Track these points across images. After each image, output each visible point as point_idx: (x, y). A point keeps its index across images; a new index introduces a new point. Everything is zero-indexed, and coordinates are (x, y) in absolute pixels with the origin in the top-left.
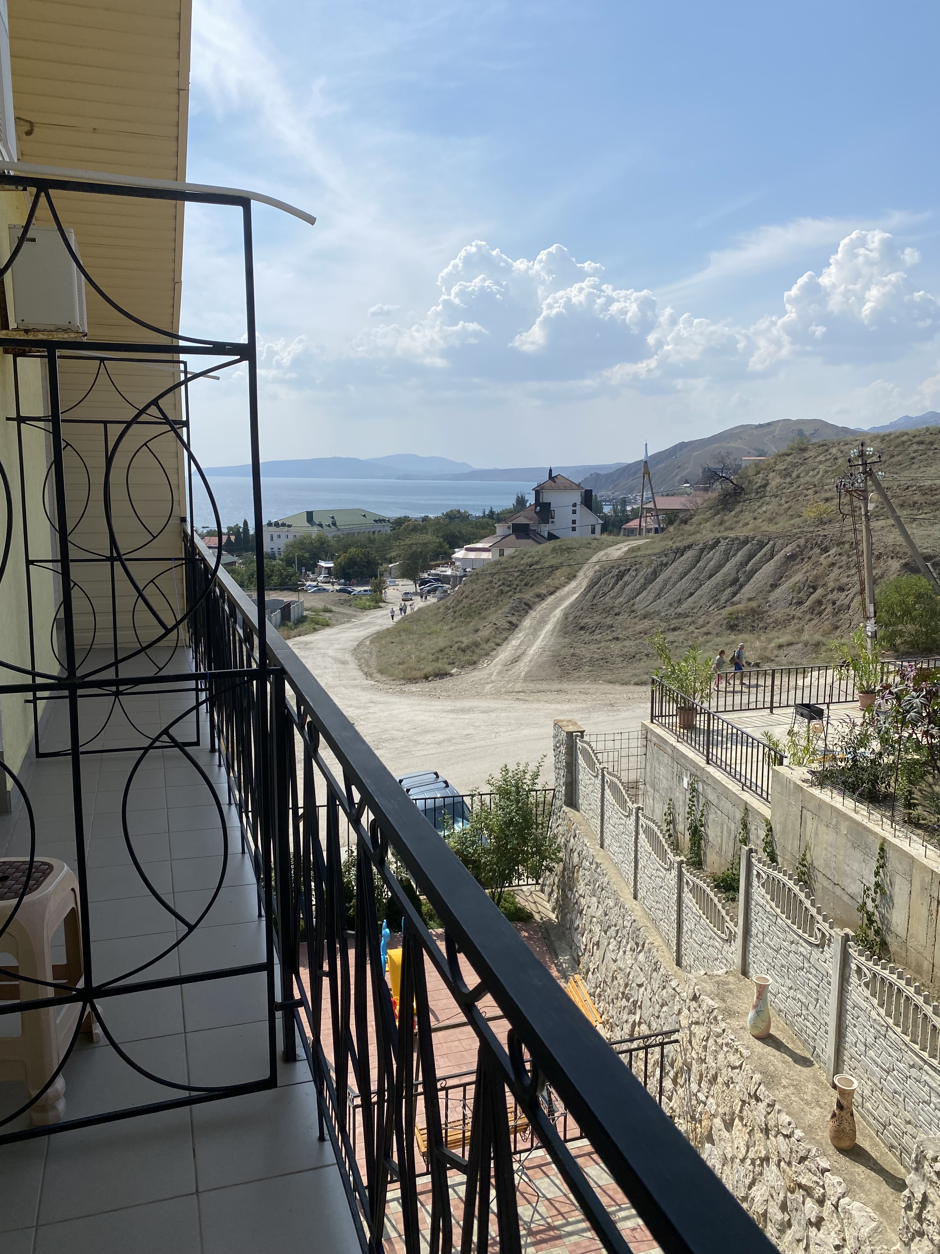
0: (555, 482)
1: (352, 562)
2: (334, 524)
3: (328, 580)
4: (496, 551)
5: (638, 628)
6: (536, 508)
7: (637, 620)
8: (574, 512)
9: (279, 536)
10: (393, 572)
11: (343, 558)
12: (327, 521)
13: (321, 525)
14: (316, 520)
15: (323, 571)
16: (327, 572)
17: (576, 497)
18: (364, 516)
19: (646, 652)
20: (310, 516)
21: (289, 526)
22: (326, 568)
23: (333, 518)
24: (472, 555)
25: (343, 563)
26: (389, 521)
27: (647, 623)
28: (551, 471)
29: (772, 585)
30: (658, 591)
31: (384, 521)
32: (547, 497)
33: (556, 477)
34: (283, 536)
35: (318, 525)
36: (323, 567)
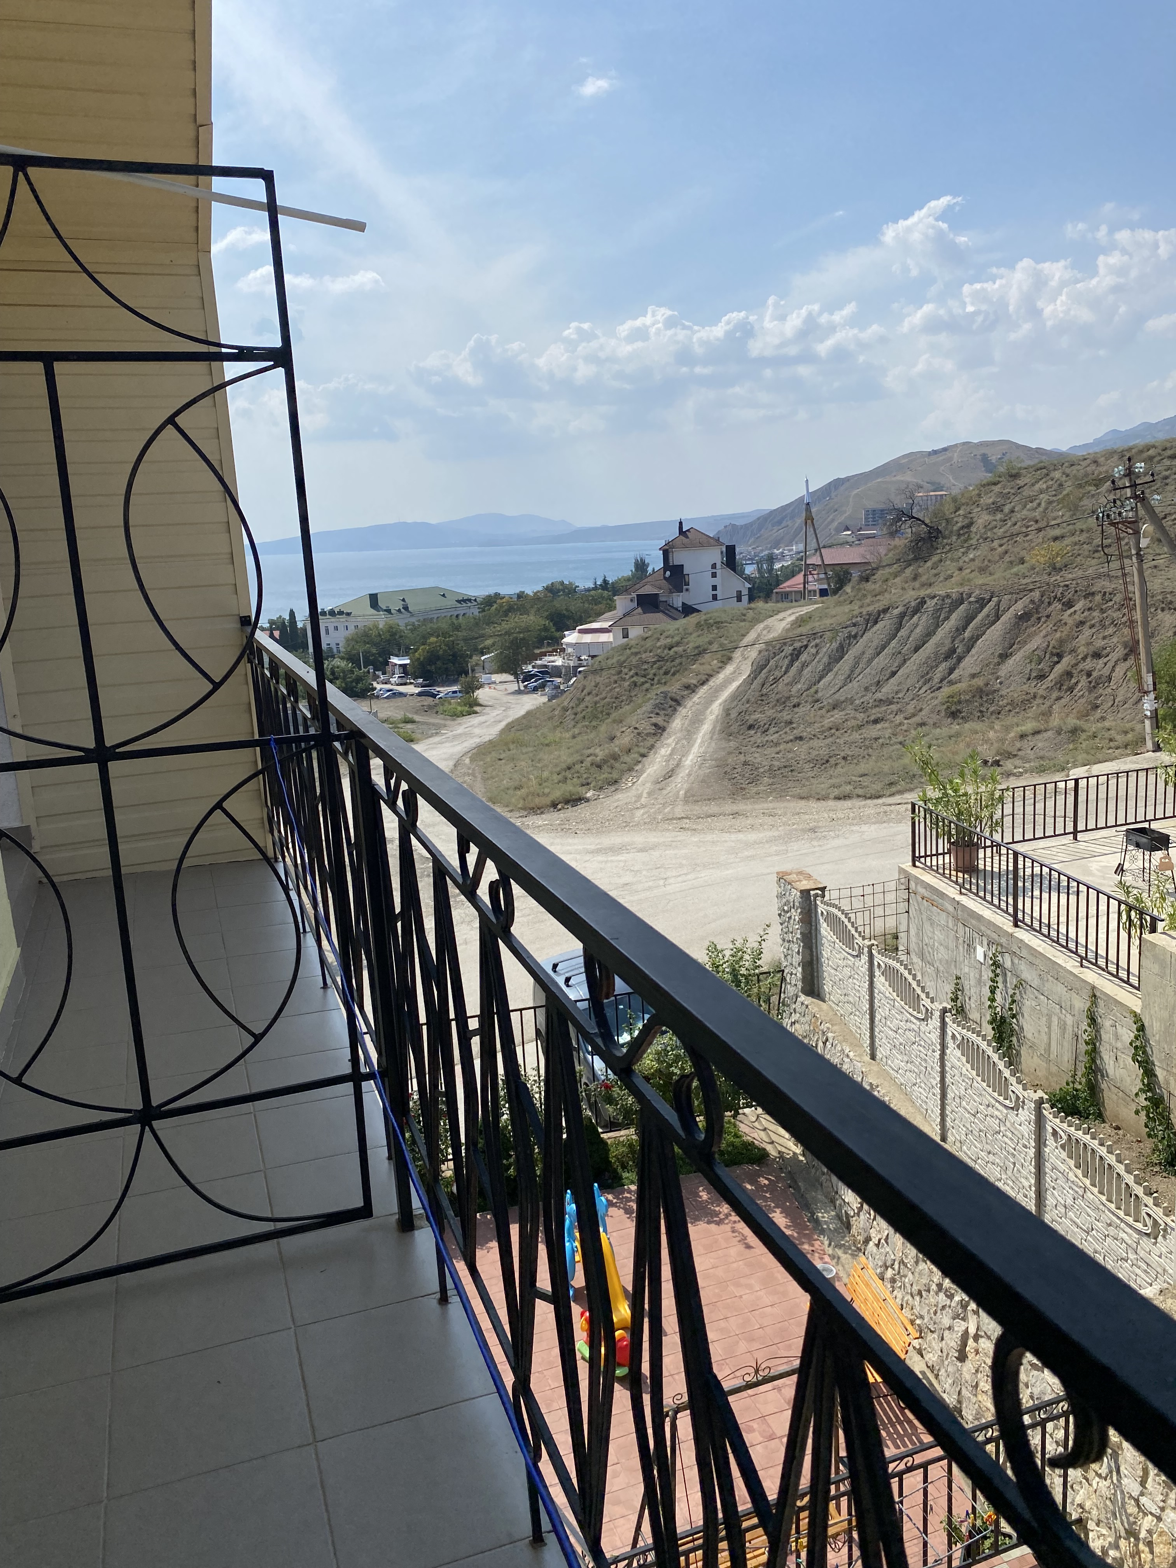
0: (687, 537)
1: (433, 657)
2: (406, 608)
3: (404, 681)
4: (619, 631)
5: (827, 722)
6: (665, 573)
7: (824, 711)
8: (714, 575)
9: (336, 628)
10: (487, 665)
11: (421, 653)
12: (396, 606)
13: (388, 611)
14: (382, 604)
15: (397, 670)
16: (401, 670)
17: (716, 555)
18: (444, 595)
19: (842, 754)
20: (374, 600)
21: (348, 614)
22: (400, 665)
23: (403, 600)
24: (588, 638)
25: (422, 658)
26: (475, 600)
27: (837, 716)
28: (681, 523)
29: (1001, 656)
30: (848, 672)
31: (470, 600)
32: (677, 558)
33: (688, 530)
34: (341, 628)
35: (385, 610)
36: (396, 665)
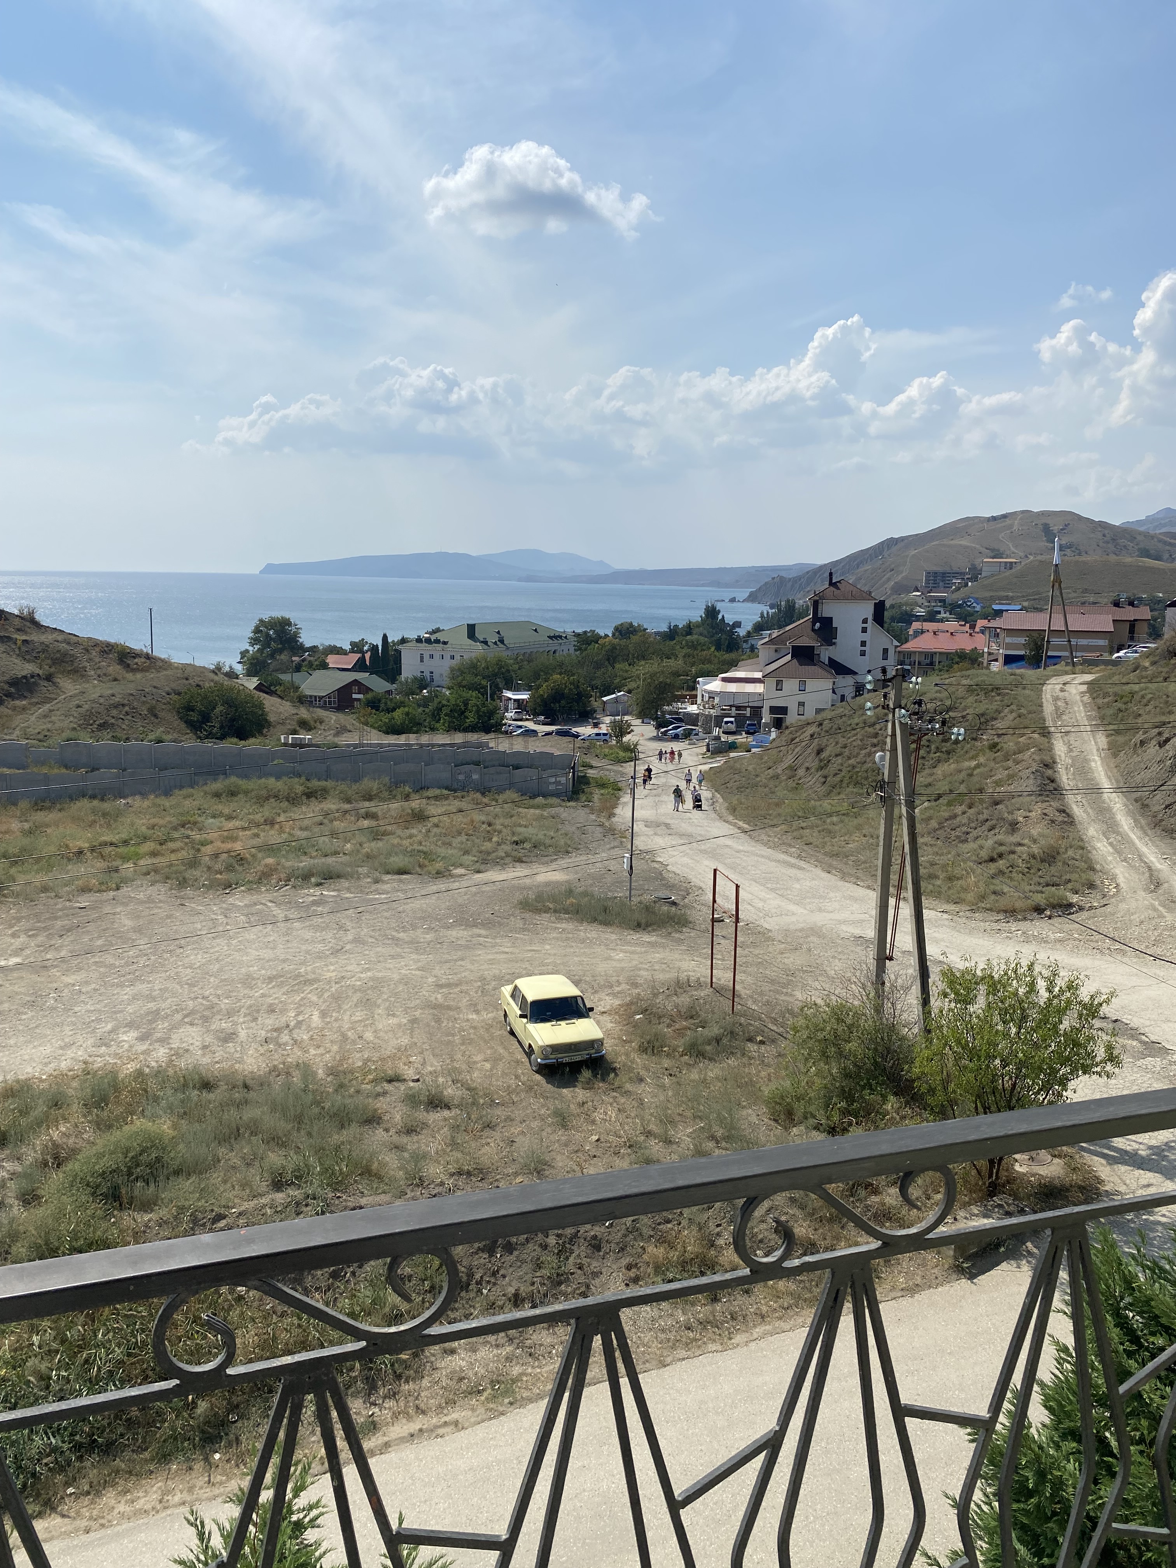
0: (838, 588)
1: (557, 695)
2: (502, 641)
3: (519, 717)
4: (772, 682)
6: (814, 625)
8: (864, 630)
9: (432, 656)
10: (608, 707)
11: (545, 689)
12: (493, 639)
13: (485, 642)
14: (479, 635)
15: (511, 705)
16: (516, 706)
17: (867, 610)
18: (536, 630)
20: (471, 630)
21: (445, 643)
22: (515, 700)
23: (498, 633)
24: (732, 688)
25: (546, 696)
26: (566, 637)
28: (831, 574)
31: (561, 637)
32: (828, 610)
33: (839, 582)
34: (437, 656)
35: (482, 642)
36: (510, 699)
